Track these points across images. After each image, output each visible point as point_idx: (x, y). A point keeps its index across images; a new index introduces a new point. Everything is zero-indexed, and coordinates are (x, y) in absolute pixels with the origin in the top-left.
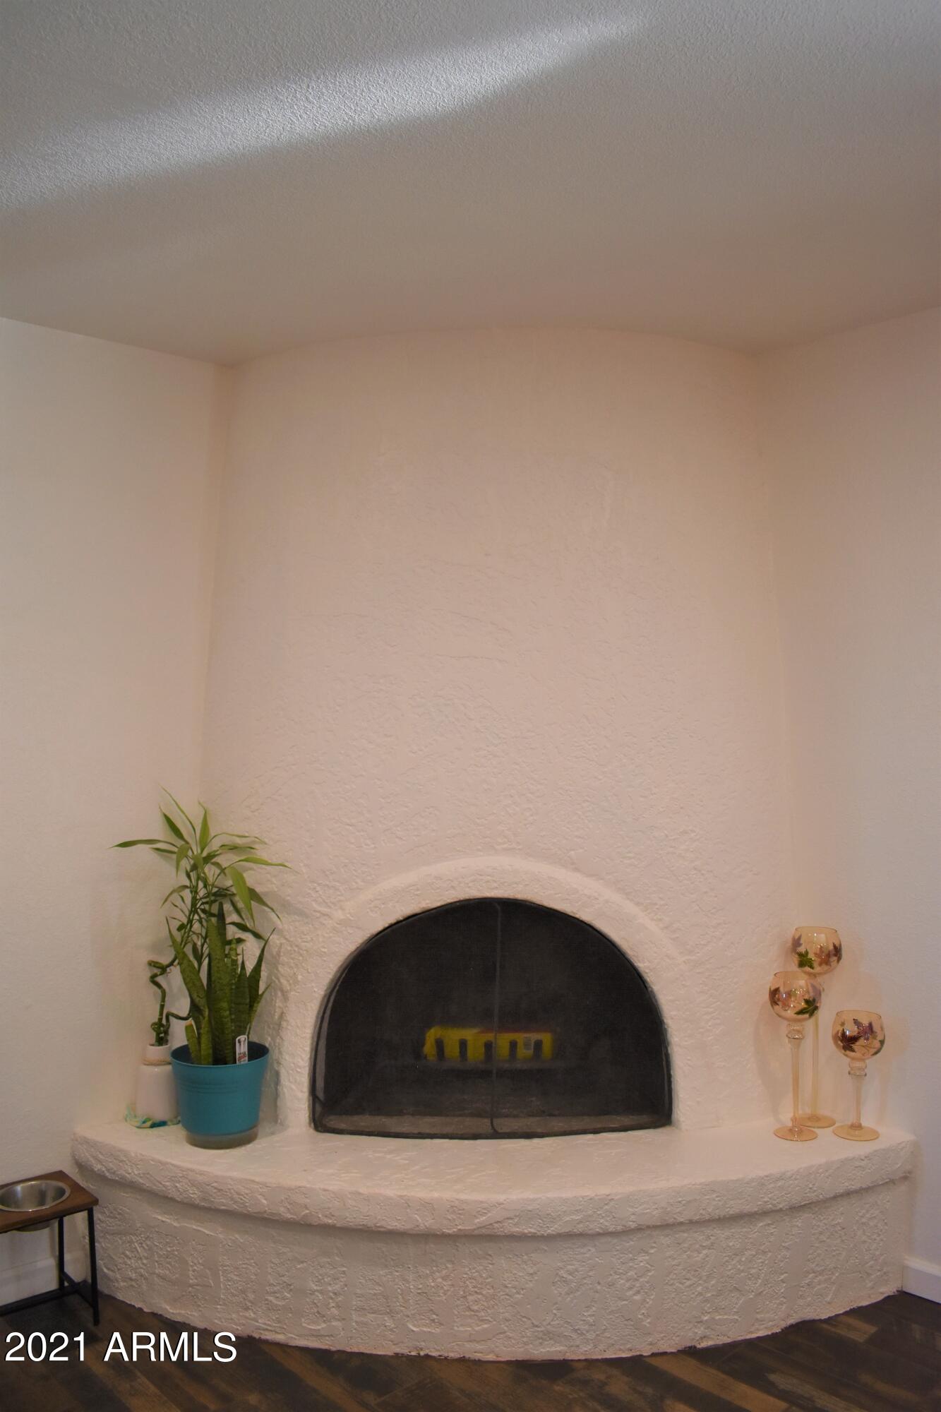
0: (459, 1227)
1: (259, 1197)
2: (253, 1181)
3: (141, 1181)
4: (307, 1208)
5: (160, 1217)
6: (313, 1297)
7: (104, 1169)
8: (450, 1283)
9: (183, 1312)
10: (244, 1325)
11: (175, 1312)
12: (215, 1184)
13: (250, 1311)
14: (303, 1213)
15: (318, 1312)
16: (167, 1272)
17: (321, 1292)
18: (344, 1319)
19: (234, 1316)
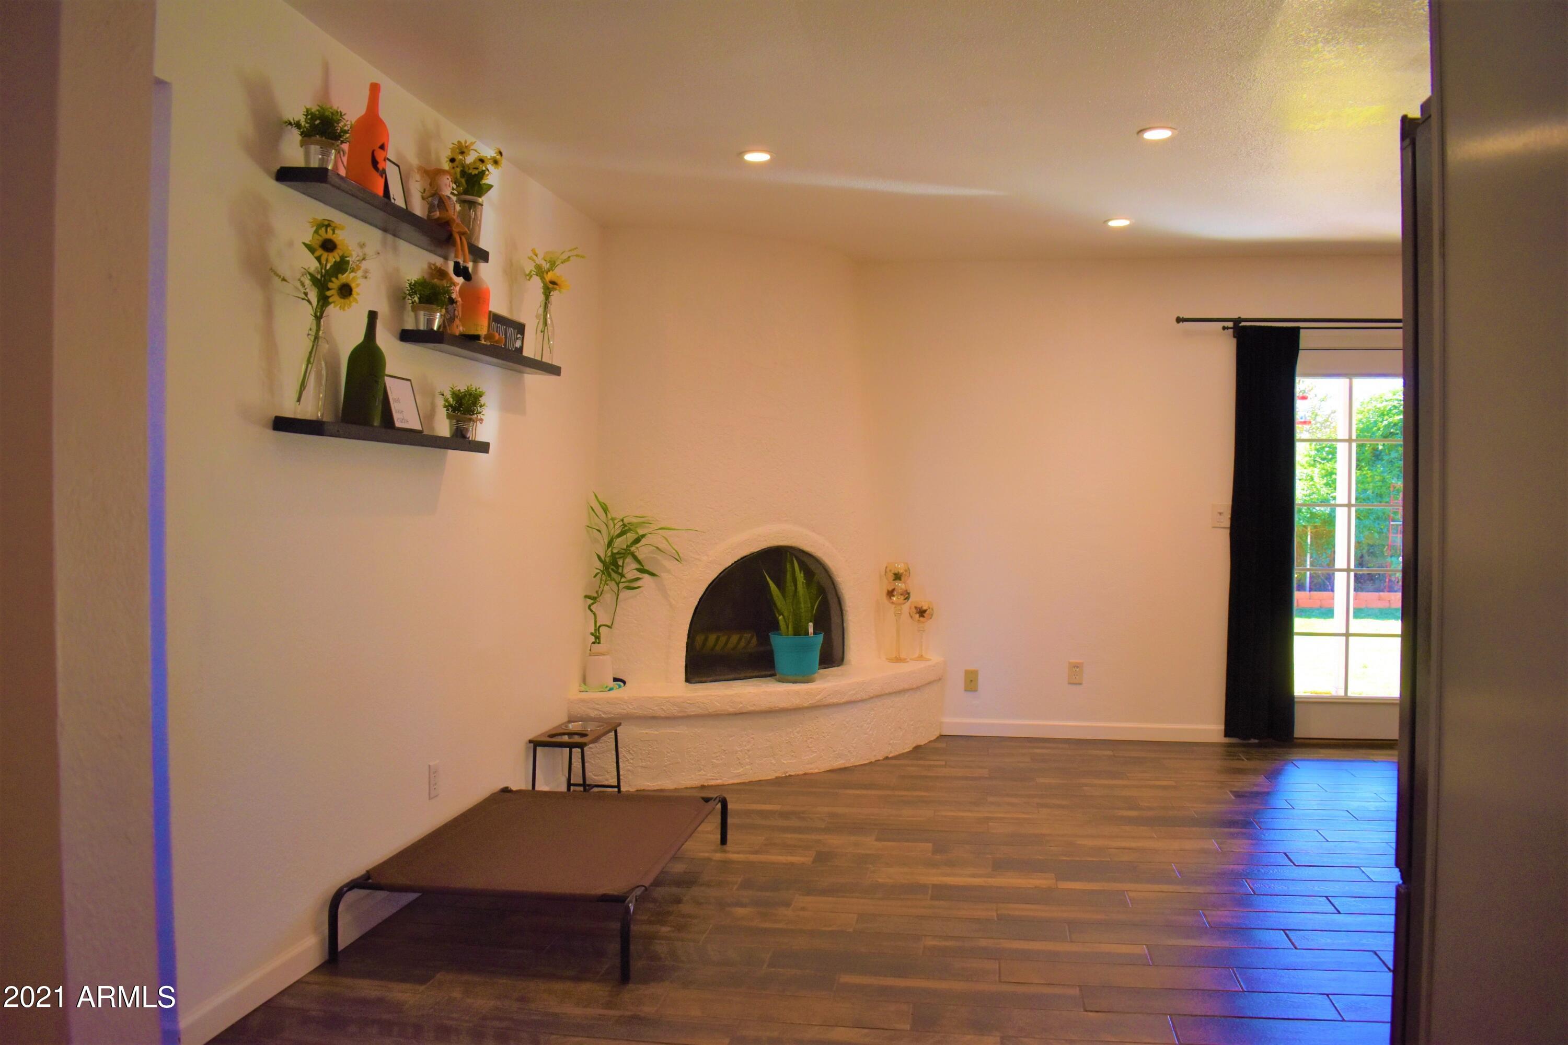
0: (810, 702)
1: (715, 703)
2: (711, 695)
3: (635, 711)
4: (742, 704)
5: (644, 732)
6: (737, 754)
7: (601, 713)
8: (800, 734)
9: (659, 783)
10: (699, 780)
11: (654, 784)
12: (688, 701)
13: (702, 771)
14: (739, 707)
15: (739, 763)
16: (649, 763)
17: (741, 751)
18: (752, 764)
19: (693, 776)
